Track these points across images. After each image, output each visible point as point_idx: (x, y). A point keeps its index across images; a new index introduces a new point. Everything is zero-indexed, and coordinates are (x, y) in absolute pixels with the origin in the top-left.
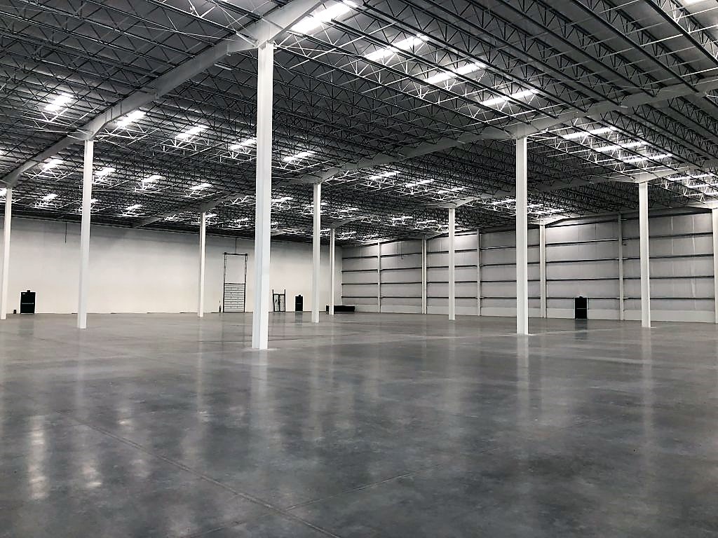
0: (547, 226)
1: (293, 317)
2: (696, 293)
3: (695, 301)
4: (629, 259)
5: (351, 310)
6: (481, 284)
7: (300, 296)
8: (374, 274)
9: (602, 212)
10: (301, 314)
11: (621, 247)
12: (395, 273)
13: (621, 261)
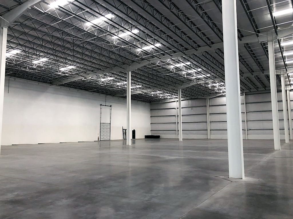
5: (158, 137)
7: (134, 130)
8: (174, 118)
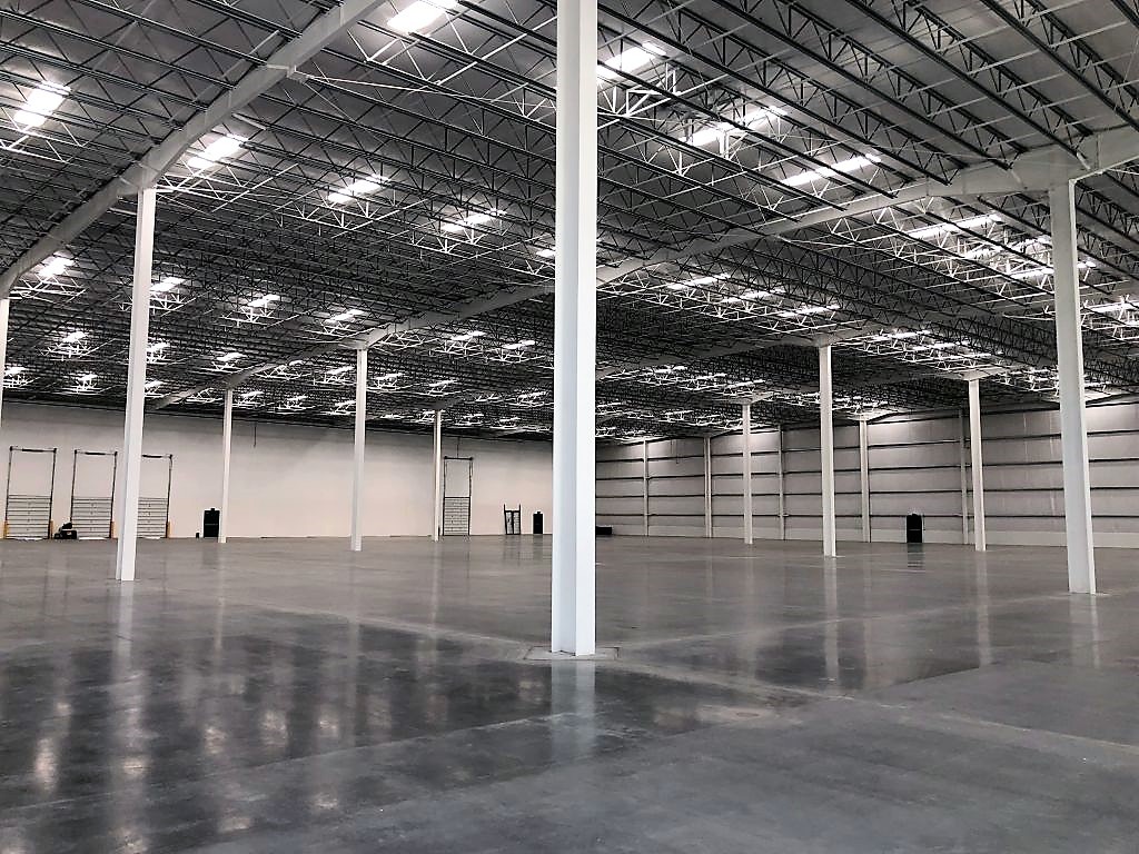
0: (869, 422)
1: (531, 540)
2: (1056, 509)
3: (1055, 519)
6: (784, 499)
7: (539, 513)
8: (638, 483)
9: (937, 407)
10: (541, 537)
11: (962, 451)
12: (668, 482)
13: (963, 468)
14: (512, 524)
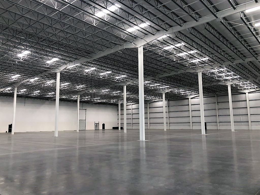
0: (191, 98)
1: (102, 131)
2: (242, 120)
3: (242, 123)
4: (220, 109)
6: (169, 119)
7: (104, 124)
8: (130, 115)
9: (210, 94)
10: (104, 130)
11: (217, 105)
12: (137, 115)
13: (217, 110)
14: (97, 126)
